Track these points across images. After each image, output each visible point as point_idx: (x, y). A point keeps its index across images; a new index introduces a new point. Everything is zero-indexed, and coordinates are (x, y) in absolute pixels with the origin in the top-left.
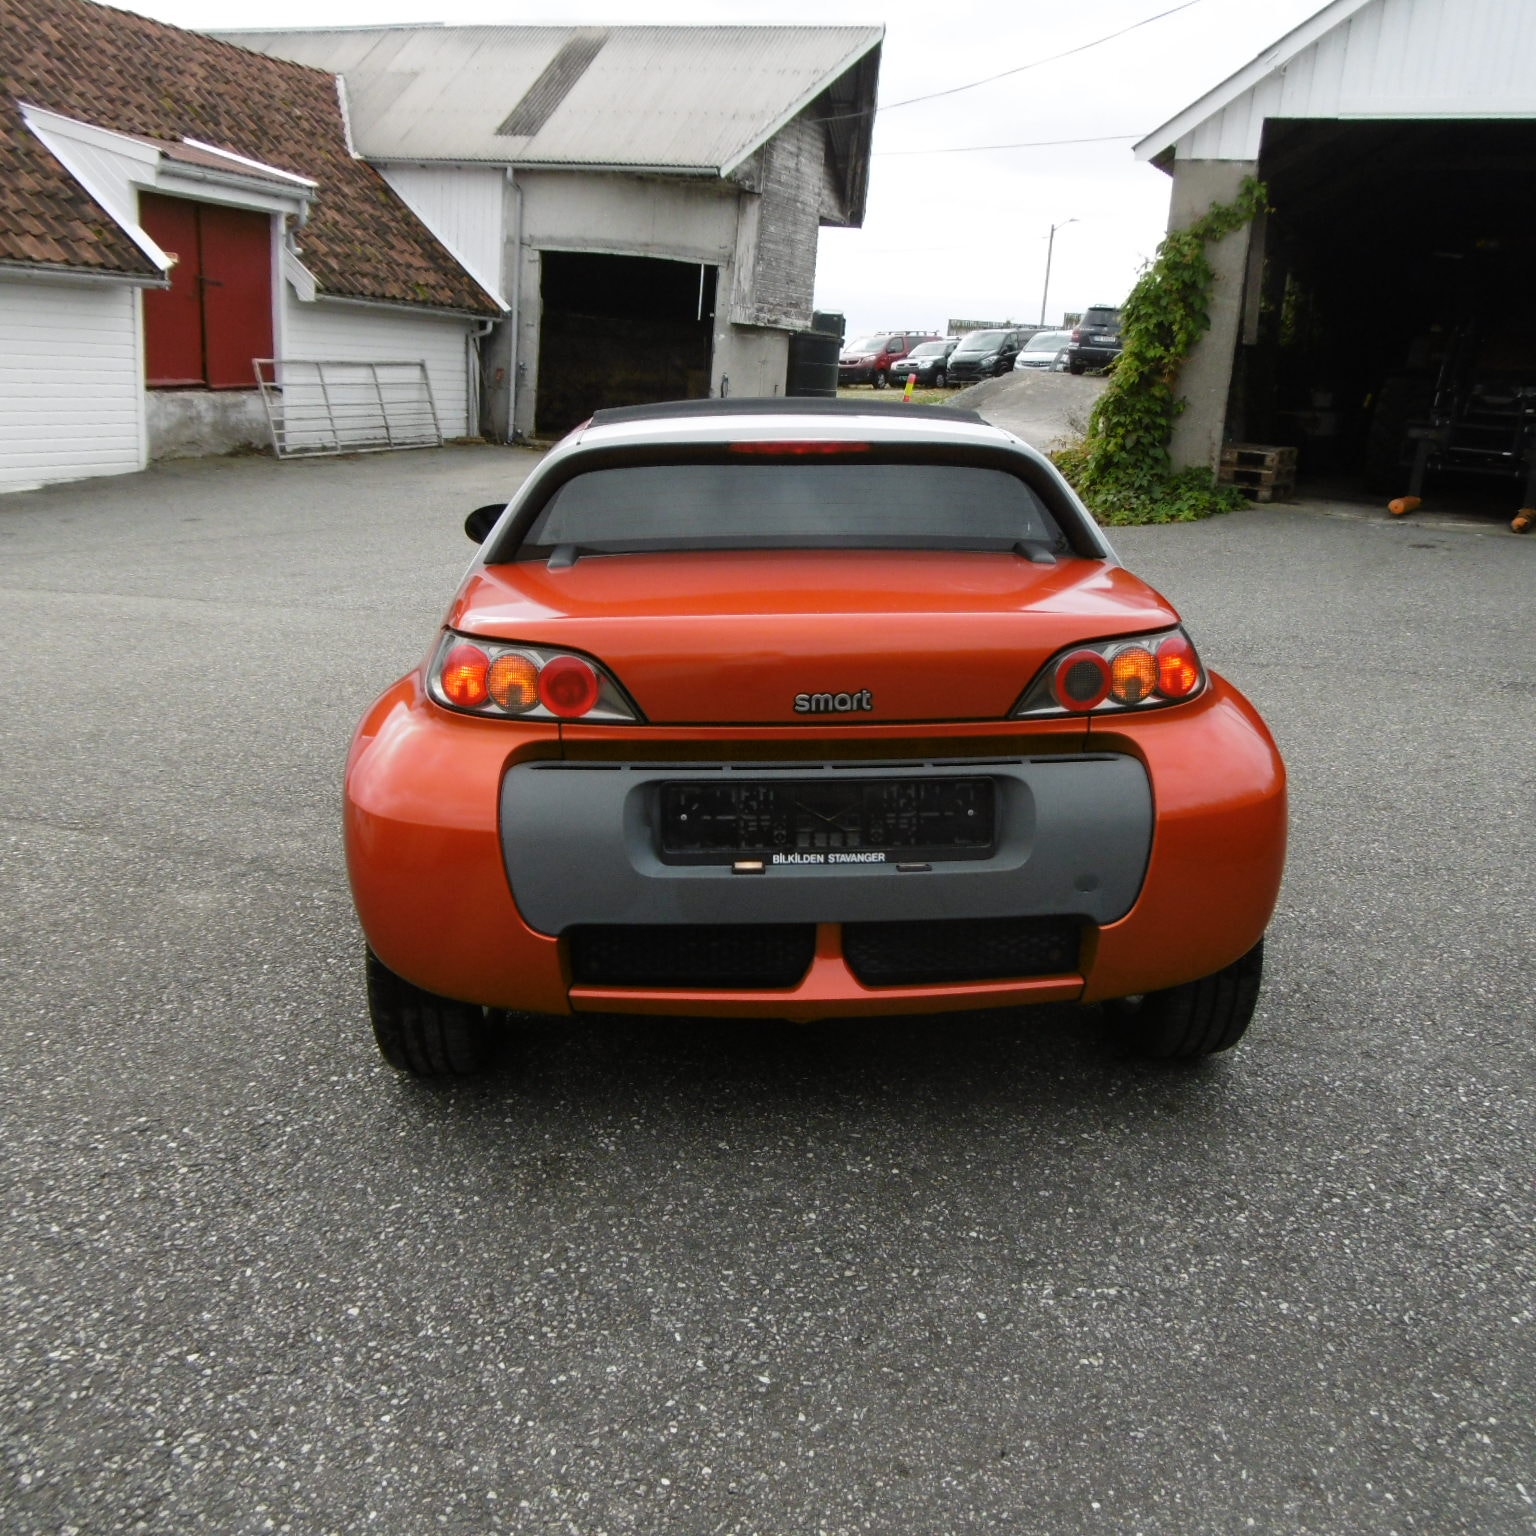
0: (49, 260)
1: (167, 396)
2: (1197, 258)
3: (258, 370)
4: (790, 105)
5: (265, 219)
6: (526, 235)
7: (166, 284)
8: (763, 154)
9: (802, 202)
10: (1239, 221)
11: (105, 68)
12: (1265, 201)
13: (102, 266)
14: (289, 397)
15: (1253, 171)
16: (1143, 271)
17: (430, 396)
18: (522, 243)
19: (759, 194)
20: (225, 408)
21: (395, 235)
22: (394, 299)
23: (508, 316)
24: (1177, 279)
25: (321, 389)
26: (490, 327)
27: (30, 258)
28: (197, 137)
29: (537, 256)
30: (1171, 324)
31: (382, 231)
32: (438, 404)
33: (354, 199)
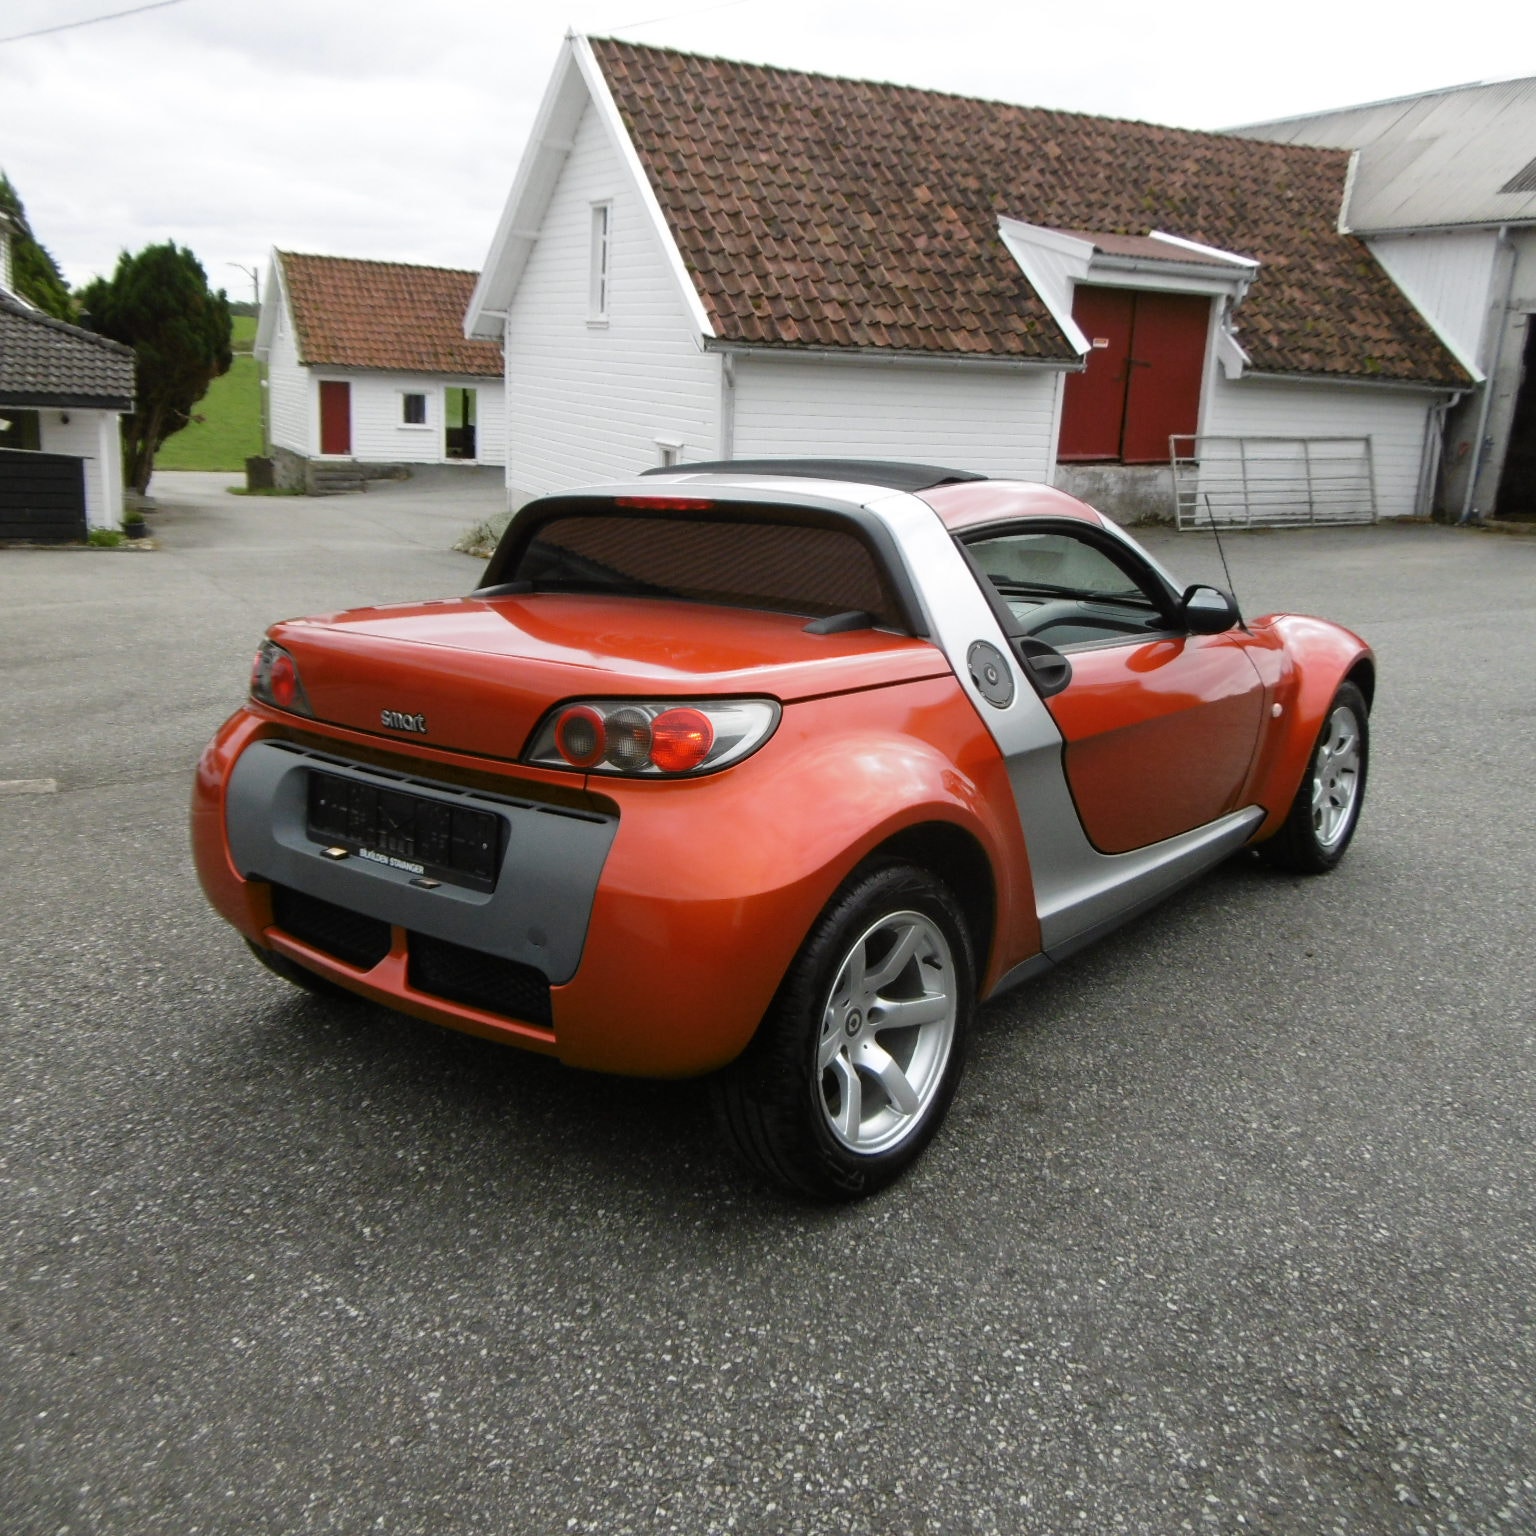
0: (975, 351)
1: (1079, 469)
3: (1172, 445)
5: (1205, 302)
6: (1515, 297)
7: (1083, 367)
11: (1094, 176)
13: (1023, 353)
14: (1204, 472)
17: (1371, 472)
18: (1509, 308)
20: (1135, 481)
21: (1362, 309)
22: (1335, 373)
23: (1481, 386)
25: (1239, 464)
26: (1456, 399)
27: (958, 350)
28: (1167, 230)
29: (1523, 319)
31: (1346, 304)
32: (1378, 480)
33: (1326, 274)
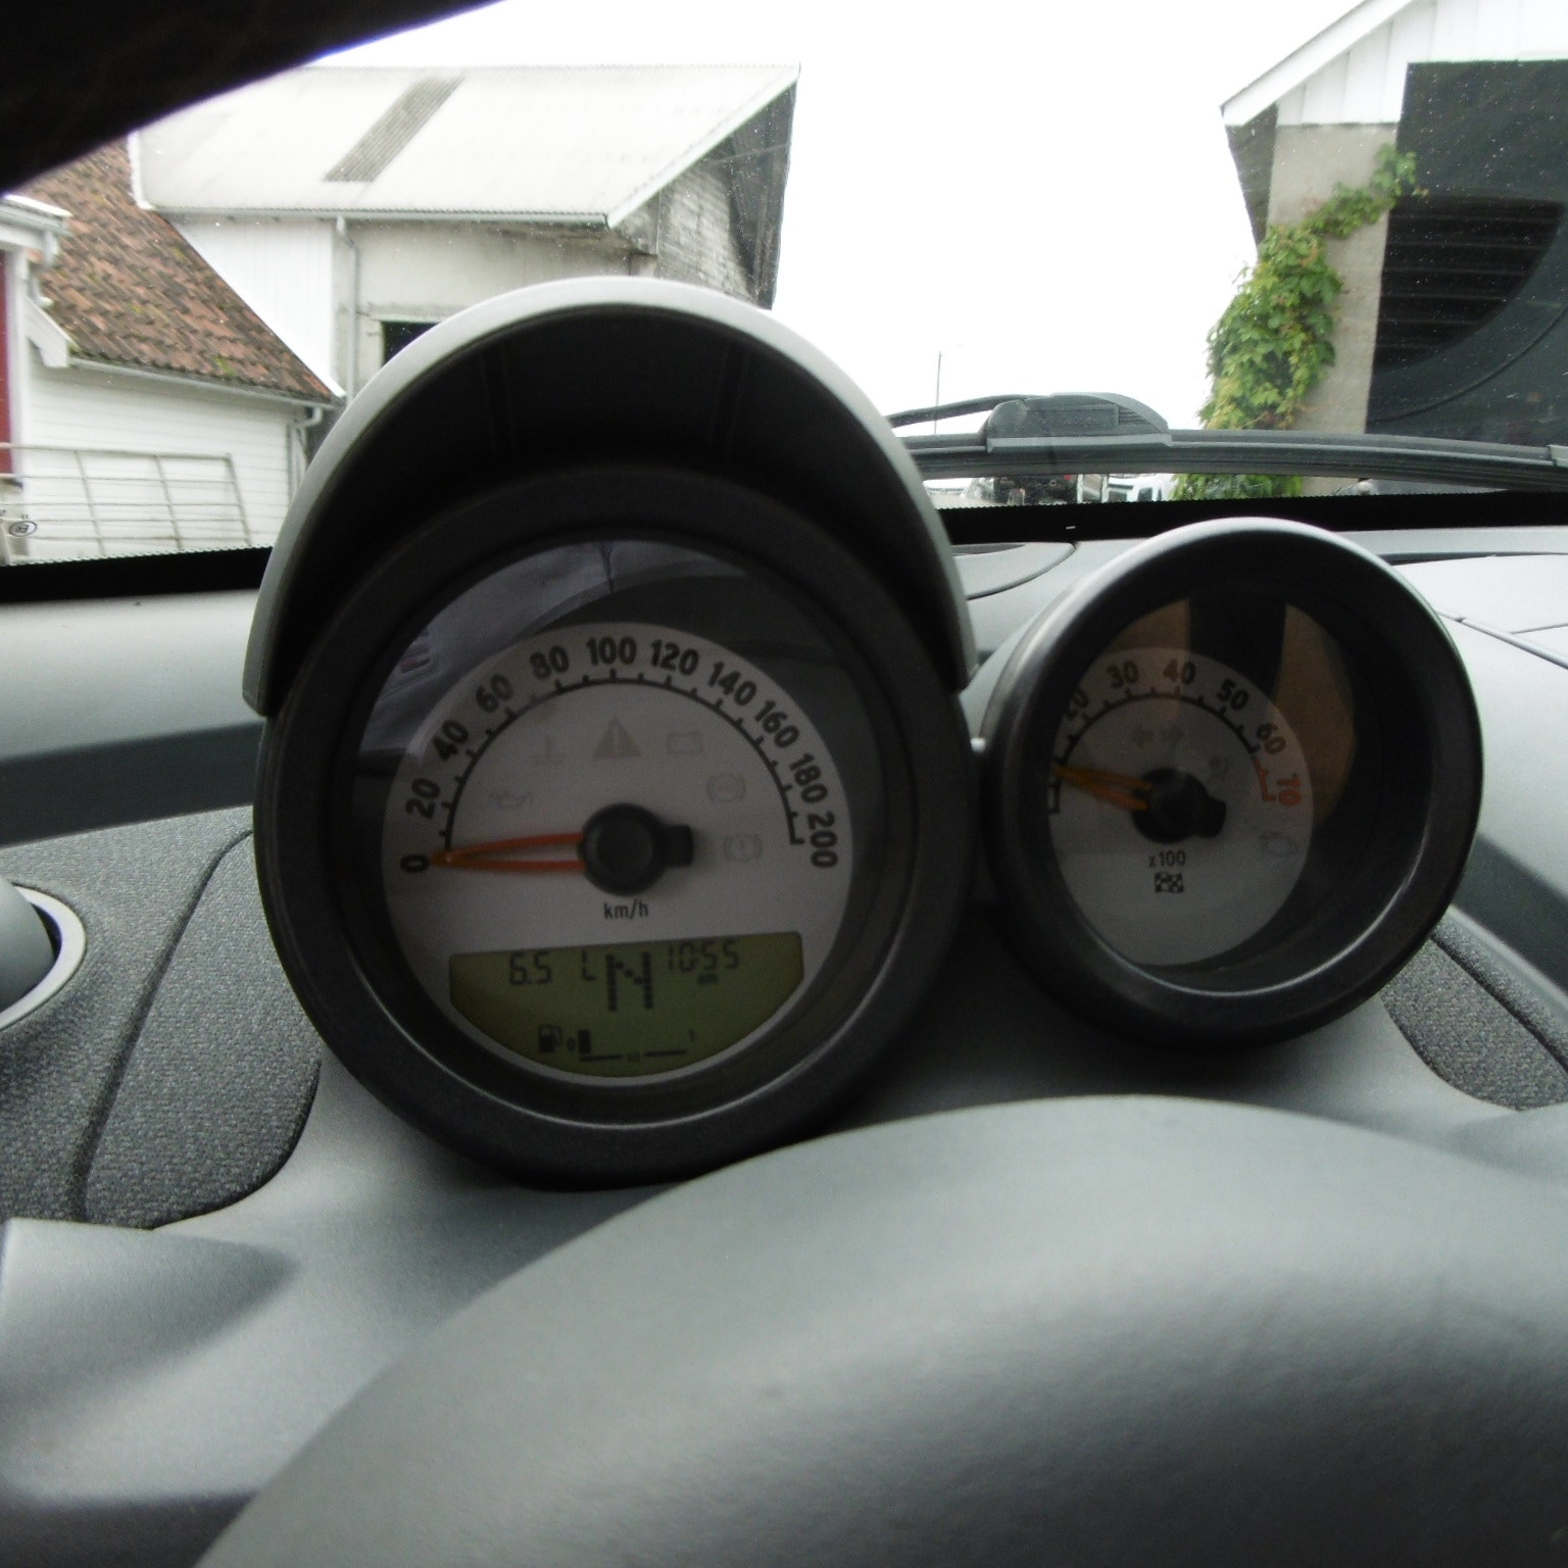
2: (1320, 261)
4: (691, 147)
6: (364, 302)
8: (658, 205)
9: (705, 273)
10: (1377, 210)
12: (1412, 180)
14: (30, 494)
15: (1391, 137)
16: (1241, 280)
17: (239, 498)
18: (358, 313)
19: (655, 257)
21: (192, 298)
22: (183, 371)
23: (341, 403)
24: (1291, 291)
25: (79, 486)
26: (318, 416)
29: (377, 328)
30: (1287, 354)
31: (173, 292)
32: (249, 509)
33: (139, 252)
